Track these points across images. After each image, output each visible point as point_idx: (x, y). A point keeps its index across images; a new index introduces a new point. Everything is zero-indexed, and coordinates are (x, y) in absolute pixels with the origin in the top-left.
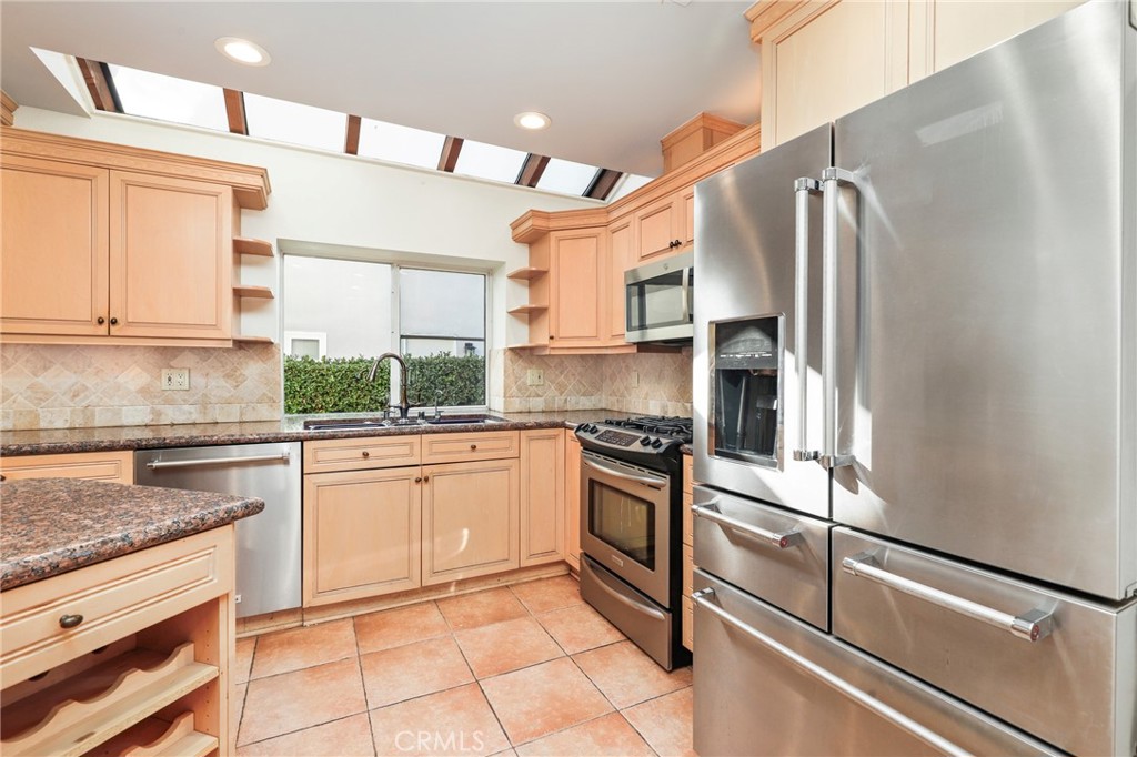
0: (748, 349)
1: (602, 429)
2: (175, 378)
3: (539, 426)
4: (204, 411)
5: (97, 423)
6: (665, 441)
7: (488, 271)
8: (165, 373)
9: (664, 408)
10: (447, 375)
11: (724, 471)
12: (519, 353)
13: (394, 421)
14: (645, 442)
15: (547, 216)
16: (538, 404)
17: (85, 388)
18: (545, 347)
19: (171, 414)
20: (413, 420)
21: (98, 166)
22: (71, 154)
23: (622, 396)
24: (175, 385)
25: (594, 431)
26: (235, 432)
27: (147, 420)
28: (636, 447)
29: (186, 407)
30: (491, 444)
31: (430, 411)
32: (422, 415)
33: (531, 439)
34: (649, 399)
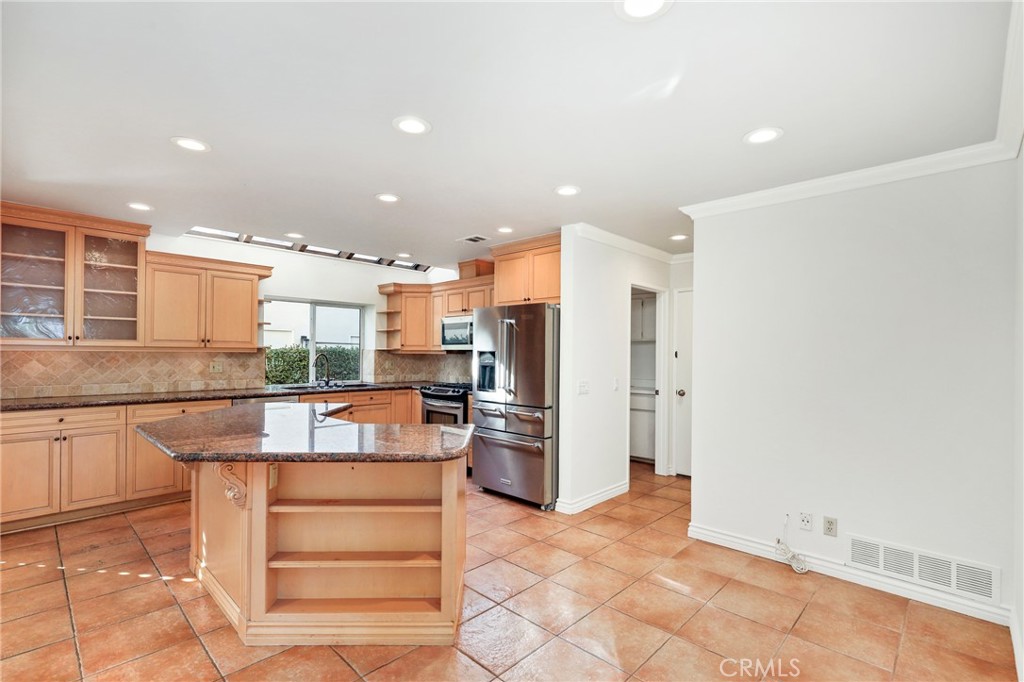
0: (488, 360)
1: (433, 388)
2: (217, 367)
3: (400, 388)
4: (229, 384)
5: (180, 389)
6: (461, 391)
7: (362, 308)
8: (211, 364)
9: (457, 379)
10: (301, 361)
11: (484, 395)
12: (380, 352)
13: (322, 387)
14: (454, 392)
15: (400, 285)
16: (391, 378)
17: (174, 372)
18: (398, 350)
19: (214, 385)
20: (331, 387)
21: (202, 268)
22: (191, 264)
23: (436, 374)
24: (216, 370)
25: (429, 389)
26: (244, 393)
27: (203, 388)
28: (450, 393)
29: (221, 381)
30: (379, 397)
31: (339, 382)
32: (336, 385)
33: (396, 394)
34: (451, 375)
